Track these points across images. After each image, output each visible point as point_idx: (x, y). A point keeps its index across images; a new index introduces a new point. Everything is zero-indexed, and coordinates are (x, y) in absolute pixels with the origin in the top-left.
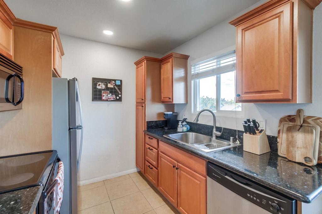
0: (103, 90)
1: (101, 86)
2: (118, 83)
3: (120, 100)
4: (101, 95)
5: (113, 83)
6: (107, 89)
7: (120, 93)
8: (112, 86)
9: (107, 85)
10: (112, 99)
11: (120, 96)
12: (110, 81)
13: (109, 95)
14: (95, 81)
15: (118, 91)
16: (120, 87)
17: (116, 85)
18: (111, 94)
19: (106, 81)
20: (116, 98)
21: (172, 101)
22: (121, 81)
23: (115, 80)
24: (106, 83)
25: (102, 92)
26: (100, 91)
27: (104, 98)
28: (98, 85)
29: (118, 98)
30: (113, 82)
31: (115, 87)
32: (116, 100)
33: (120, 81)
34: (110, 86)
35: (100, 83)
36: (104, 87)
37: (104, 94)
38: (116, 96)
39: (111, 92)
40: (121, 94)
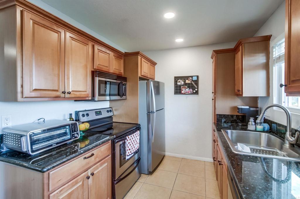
0: (182, 85)
1: (181, 82)
2: (195, 78)
3: (197, 93)
4: (180, 90)
5: (190, 80)
6: (185, 84)
7: (196, 87)
8: (190, 82)
9: (185, 81)
10: (190, 93)
11: (196, 90)
12: (187, 78)
13: (187, 90)
14: (177, 79)
15: (195, 85)
16: (197, 82)
17: (192, 80)
18: (188, 88)
19: (184, 78)
20: (193, 91)
21: (241, 94)
22: (198, 77)
23: (192, 77)
24: (185, 79)
25: (182, 87)
26: (180, 86)
27: (183, 92)
28: (178, 82)
29: (194, 91)
30: (191, 78)
31: (192, 82)
32: (193, 93)
33: (196, 77)
34: (187, 82)
35: (180, 80)
36: (183, 83)
37: (183, 89)
38: (193, 90)
39: (189, 87)
40: (198, 88)
